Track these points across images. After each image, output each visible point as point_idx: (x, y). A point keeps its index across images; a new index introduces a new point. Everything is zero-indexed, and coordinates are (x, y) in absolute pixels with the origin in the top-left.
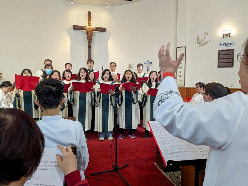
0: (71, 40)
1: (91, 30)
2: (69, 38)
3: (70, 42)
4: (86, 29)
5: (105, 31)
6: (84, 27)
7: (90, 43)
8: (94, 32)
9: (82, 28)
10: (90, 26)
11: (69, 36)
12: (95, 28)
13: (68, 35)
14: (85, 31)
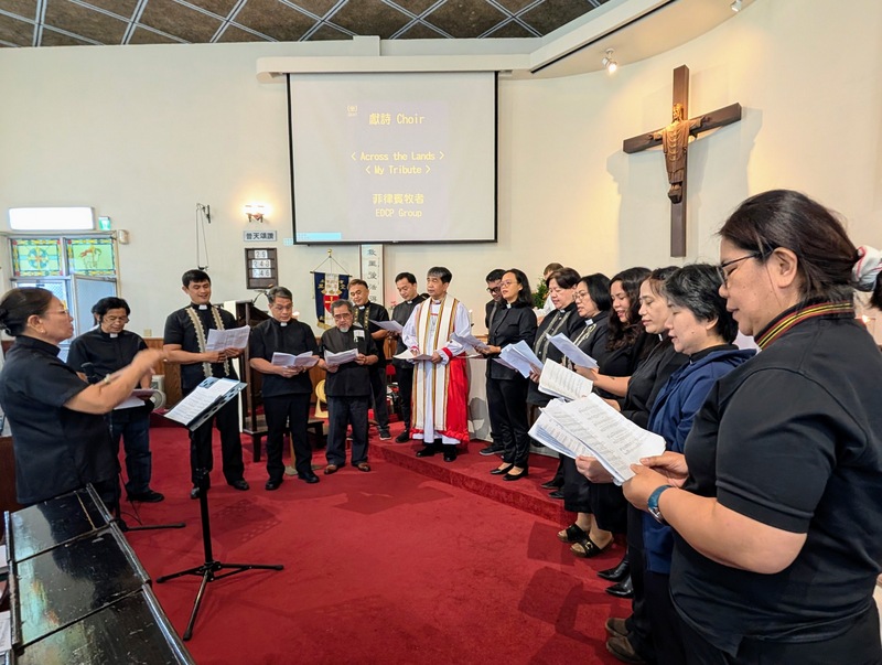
0: (619, 192)
1: (677, 136)
2: (616, 185)
3: (617, 198)
4: (664, 138)
5: (738, 118)
6: (656, 135)
7: (676, 184)
9: (653, 138)
10: (676, 123)
11: (615, 180)
12: (696, 121)
13: (612, 177)
14: (661, 147)
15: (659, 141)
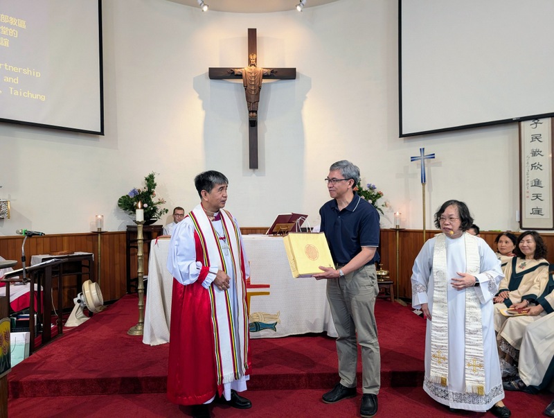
0: (204, 107)
1: (255, 77)
2: (200, 102)
3: (202, 113)
4: (244, 75)
5: (295, 79)
6: (237, 71)
7: (253, 112)
8: (264, 81)
9: (234, 73)
10: (253, 67)
11: (200, 97)
12: (267, 70)
13: (198, 95)
14: (241, 81)
15: (240, 76)
